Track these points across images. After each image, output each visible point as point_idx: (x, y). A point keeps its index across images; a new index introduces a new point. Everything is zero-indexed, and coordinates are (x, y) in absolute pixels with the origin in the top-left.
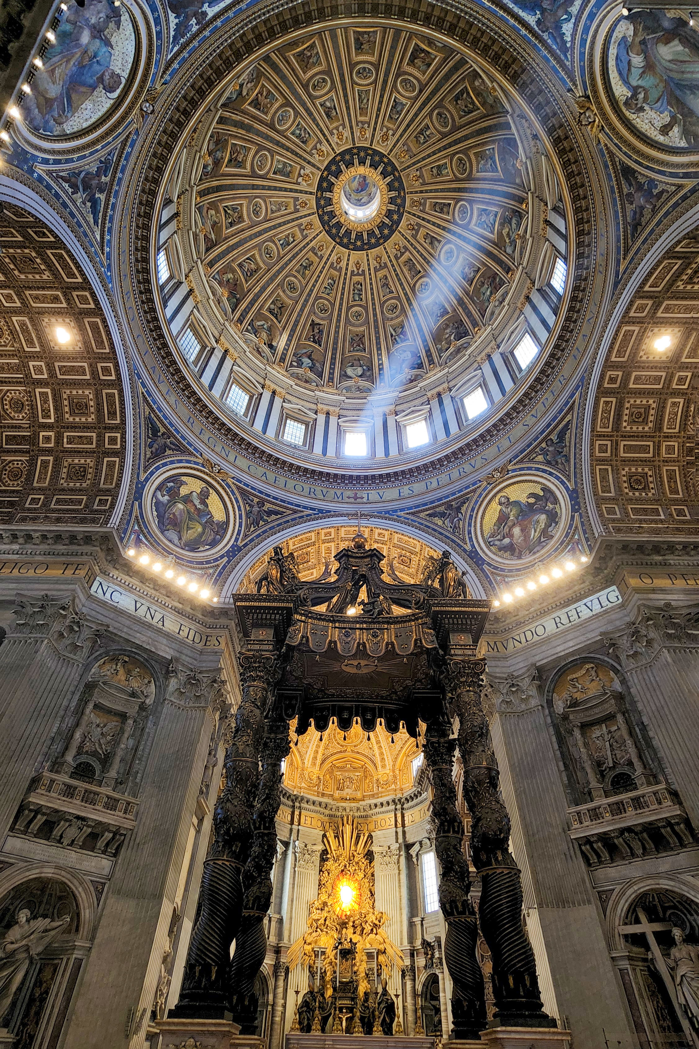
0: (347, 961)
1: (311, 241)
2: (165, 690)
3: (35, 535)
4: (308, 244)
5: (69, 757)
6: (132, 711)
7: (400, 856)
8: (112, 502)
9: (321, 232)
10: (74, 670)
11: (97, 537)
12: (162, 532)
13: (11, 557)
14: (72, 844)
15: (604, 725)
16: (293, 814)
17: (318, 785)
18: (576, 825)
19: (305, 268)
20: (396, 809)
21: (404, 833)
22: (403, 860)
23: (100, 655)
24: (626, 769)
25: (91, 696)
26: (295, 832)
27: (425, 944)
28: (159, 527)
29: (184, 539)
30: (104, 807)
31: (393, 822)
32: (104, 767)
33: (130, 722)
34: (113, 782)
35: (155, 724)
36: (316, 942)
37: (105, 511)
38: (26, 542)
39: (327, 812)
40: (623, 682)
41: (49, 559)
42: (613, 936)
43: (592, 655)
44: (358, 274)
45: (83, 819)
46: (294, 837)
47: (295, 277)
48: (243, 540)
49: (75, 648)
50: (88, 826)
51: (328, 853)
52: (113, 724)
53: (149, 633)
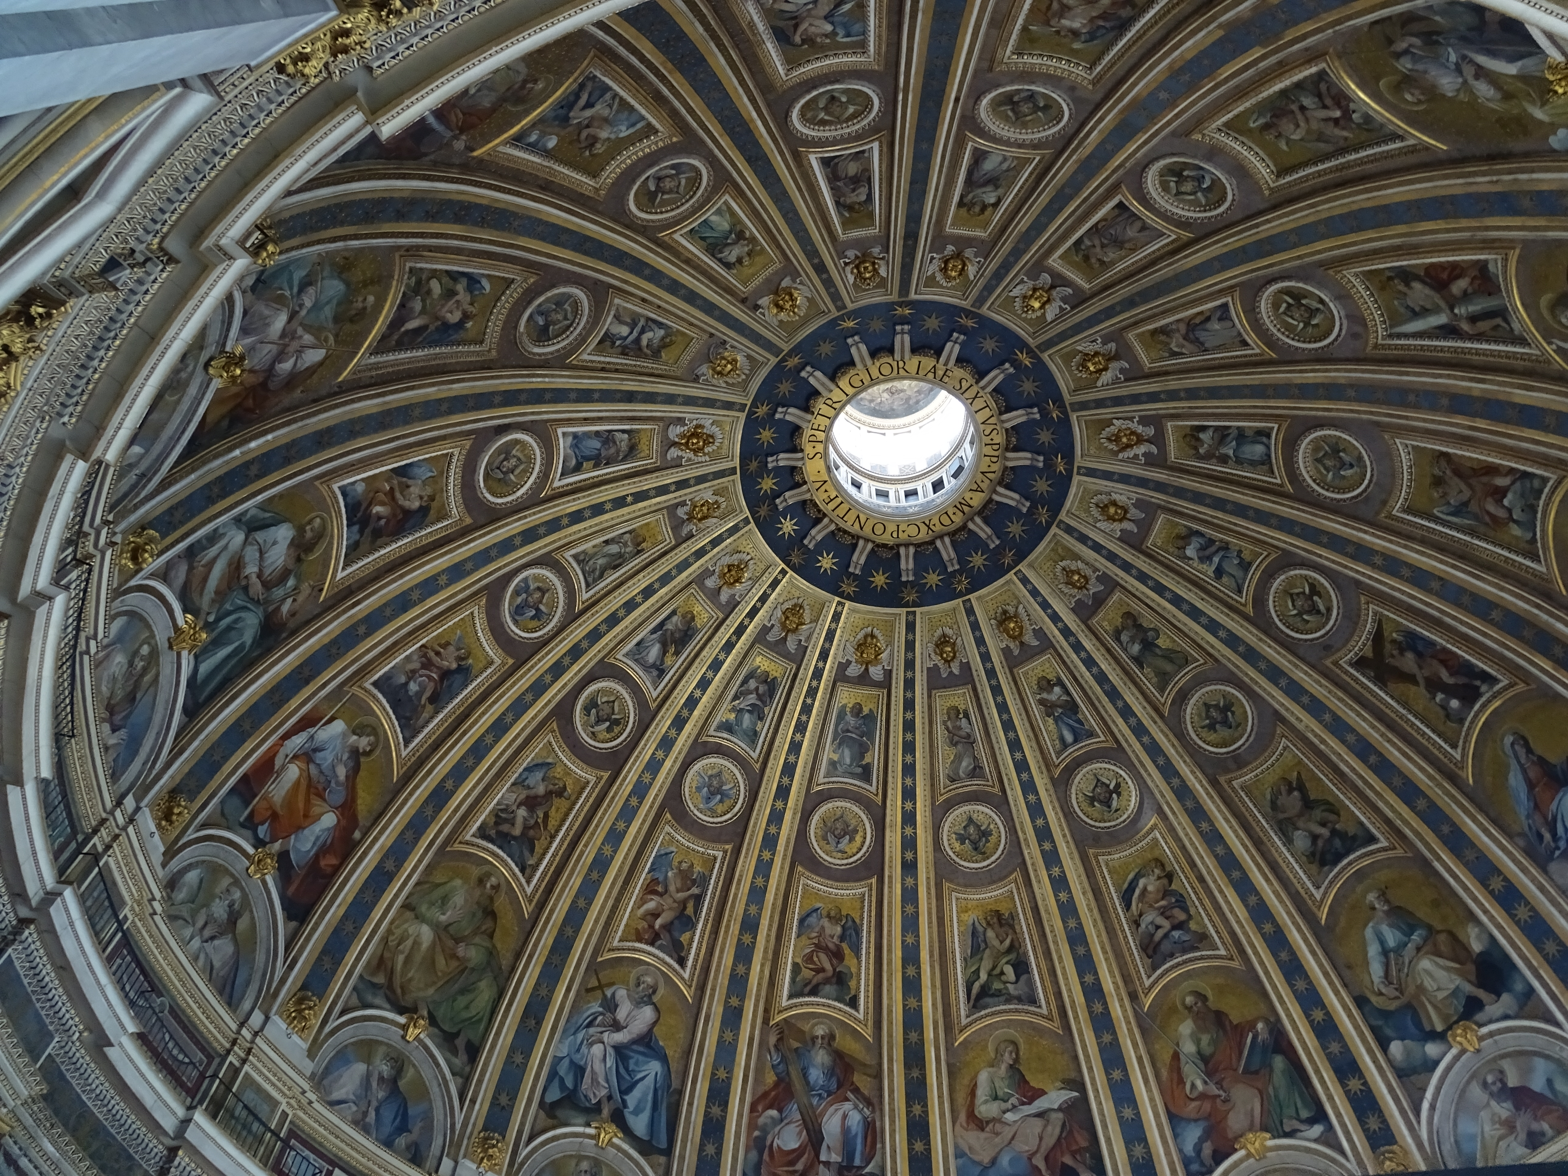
1: (1055, 618)
4: (1066, 632)
9: (1025, 581)
19: (1148, 645)
44: (1159, 439)
47: (1182, 697)
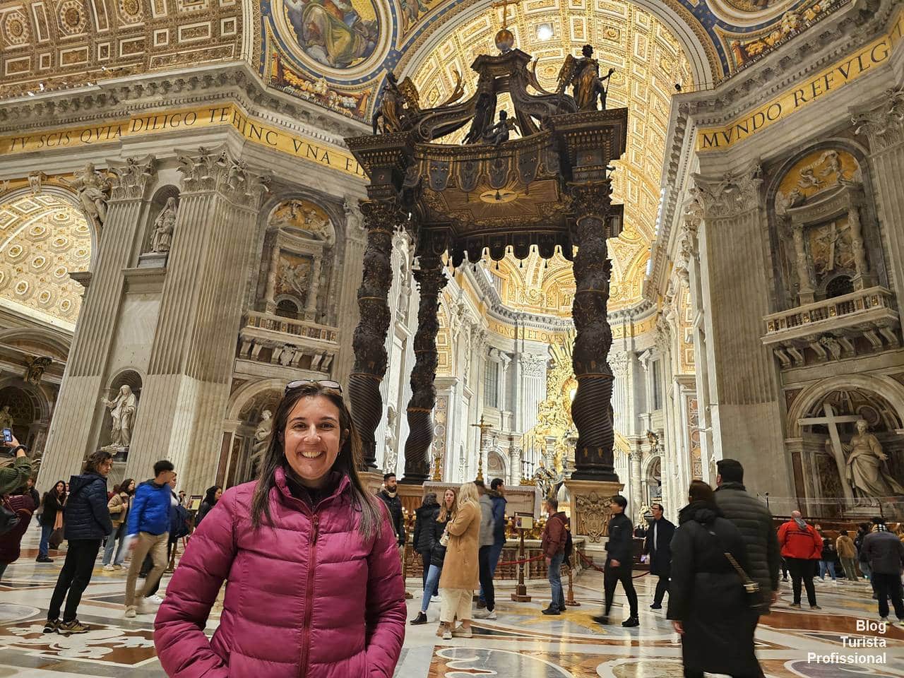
2: (344, 230)
3: (172, 81)
5: (270, 298)
6: (318, 253)
7: (628, 362)
8: (238, 25)
10: (251, 221)
11: (231, 74)
12: (305, 50)
13: (158, 109)
14: (290, 364)
15: (833, 226)
16: (516, 328)
17: (541, 302)
18: (772, 332)
20: (625, 321)
21: (633, 342)
22: (631, 366)
23: (272, 202)
24: (848, 272)
25: (275, 242)
26: (519, 345)
27: (651, 435)
28: (300, 45)
29: (332, 53)
30: (309, 336)
31: (622, 333)
32: (304, 303)
33: (318, 262)
34: (314, 316)
35: (342, 262)
37: (233, 38)
38: (167, 91)
39: (552, 326)
40: (867, 170)
41: (194, 106)
42: (792, 427)
43: (834, 139)
45: (293, 346)
46: (519, 350)
48: (401, 42)
49: (246, 200)
50: (299, 351)
51: (554, 362)
52: (302, 265)
53: (316, 173)
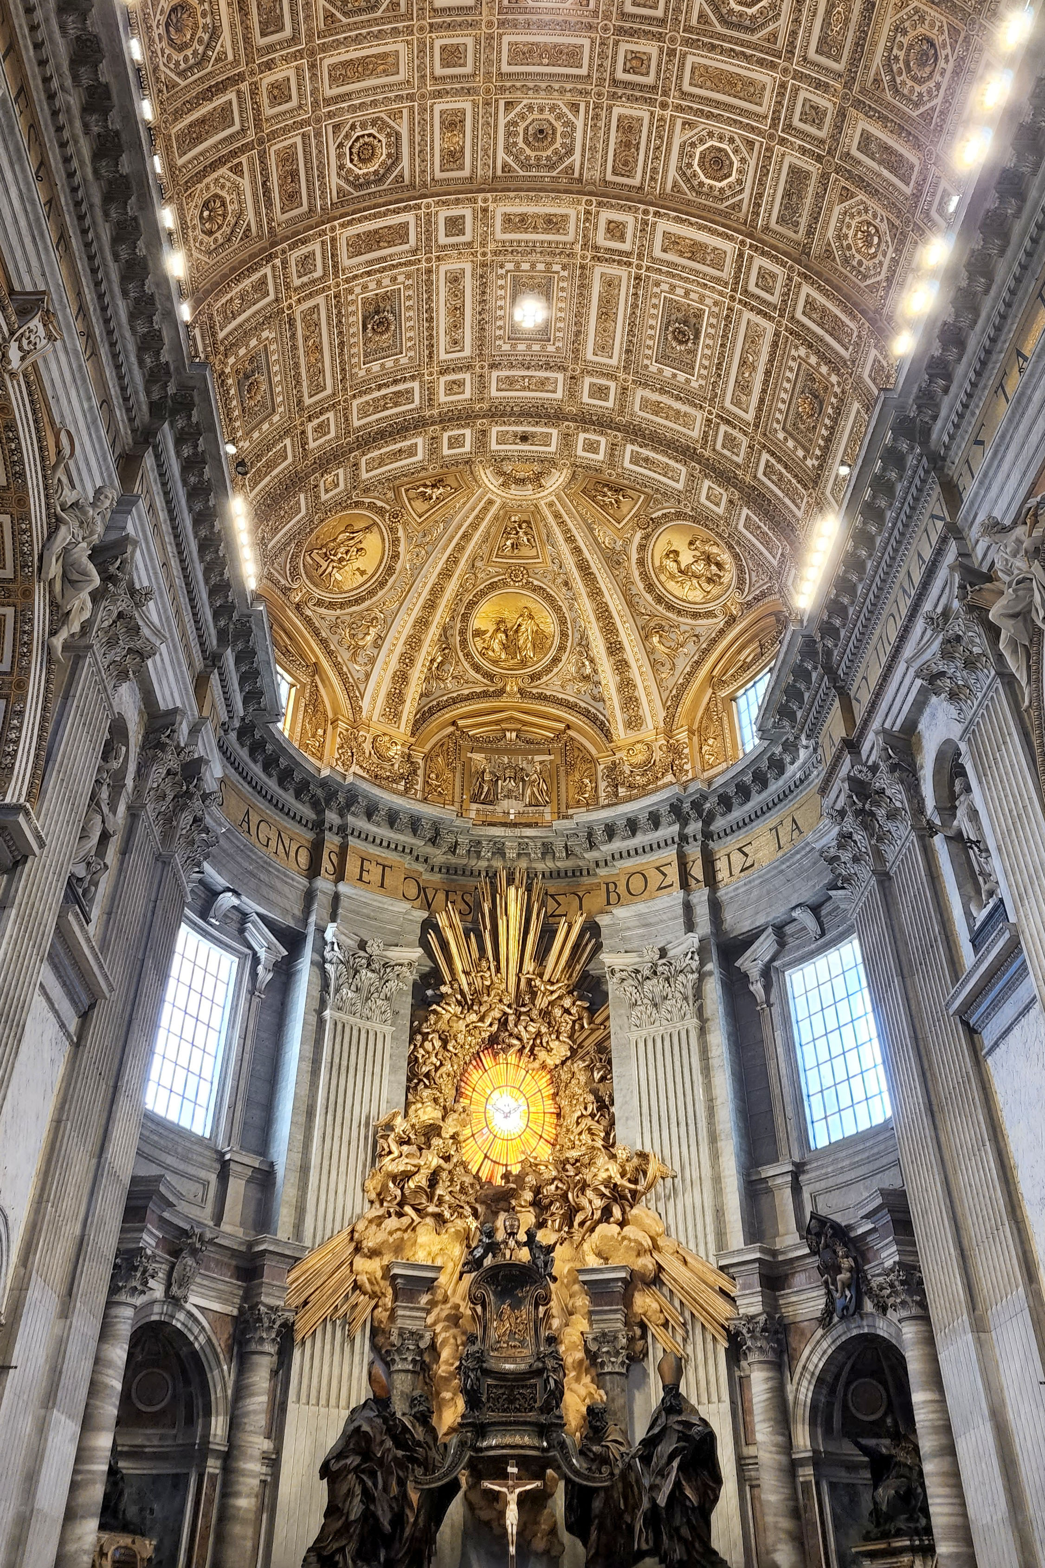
0: (516, 1305)
7: (702, 977)
16: (316, 848)
20: (684, 838)
21: (715, 907)
22: (713, 989)
26: (322, 900)
31: (674, 878)
36: (398, 1248)
39: (439, 856)
46: (318, 914)
51: (440, 979)
